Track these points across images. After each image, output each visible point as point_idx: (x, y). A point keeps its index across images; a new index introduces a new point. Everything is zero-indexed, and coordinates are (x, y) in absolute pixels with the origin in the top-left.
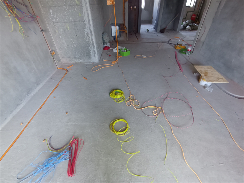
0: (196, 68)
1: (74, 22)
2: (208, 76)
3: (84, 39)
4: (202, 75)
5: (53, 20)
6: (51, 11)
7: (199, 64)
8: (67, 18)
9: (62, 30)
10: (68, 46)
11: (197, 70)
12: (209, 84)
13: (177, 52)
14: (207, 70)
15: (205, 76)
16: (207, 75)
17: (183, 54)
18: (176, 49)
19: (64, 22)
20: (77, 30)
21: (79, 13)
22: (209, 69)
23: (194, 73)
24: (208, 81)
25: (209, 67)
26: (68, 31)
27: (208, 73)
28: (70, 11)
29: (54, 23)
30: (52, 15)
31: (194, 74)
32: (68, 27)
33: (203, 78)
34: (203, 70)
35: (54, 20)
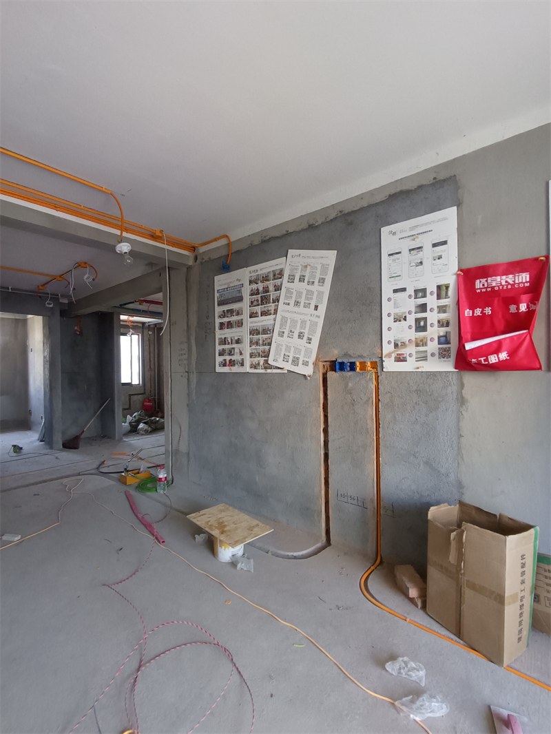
0: (195, 521)
2: (229, 531)
4: (215, 533)
7: (198, 508)
11: (198, 523)
12: (239, 550)
13: (133, 492)
14: (220, 516)
15: (222, 532)
16: (225, 529)
17: (149, 493)
18: (125, 483)
22: (224, 514)
23: (196, 536)
24: (234, 545)
25: (221, 506)
27: (226, 523)
31: (195, 538)
33: (220, 540)
34: (213, 521)
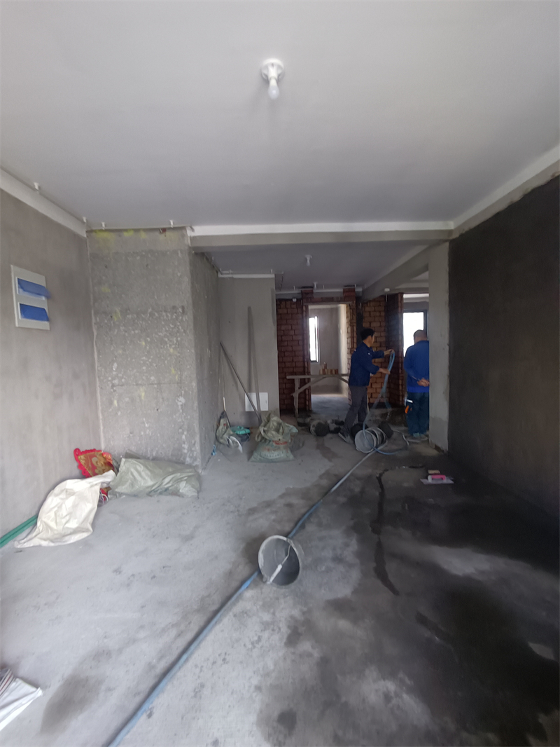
1: (159, 384)
3: (174, 417)
5: (113, 382)
6: (115, 365)
8: (144, 378)
9: (127, 399)
10: (131, 433)
19: (137, 385)
20: (161, 400)
21: (173, 369)
26: (141, 400)
28: (155, 365)
29: (113, 386)
30: (116, 371)
32: (143, 394)
35: (116, 382)
